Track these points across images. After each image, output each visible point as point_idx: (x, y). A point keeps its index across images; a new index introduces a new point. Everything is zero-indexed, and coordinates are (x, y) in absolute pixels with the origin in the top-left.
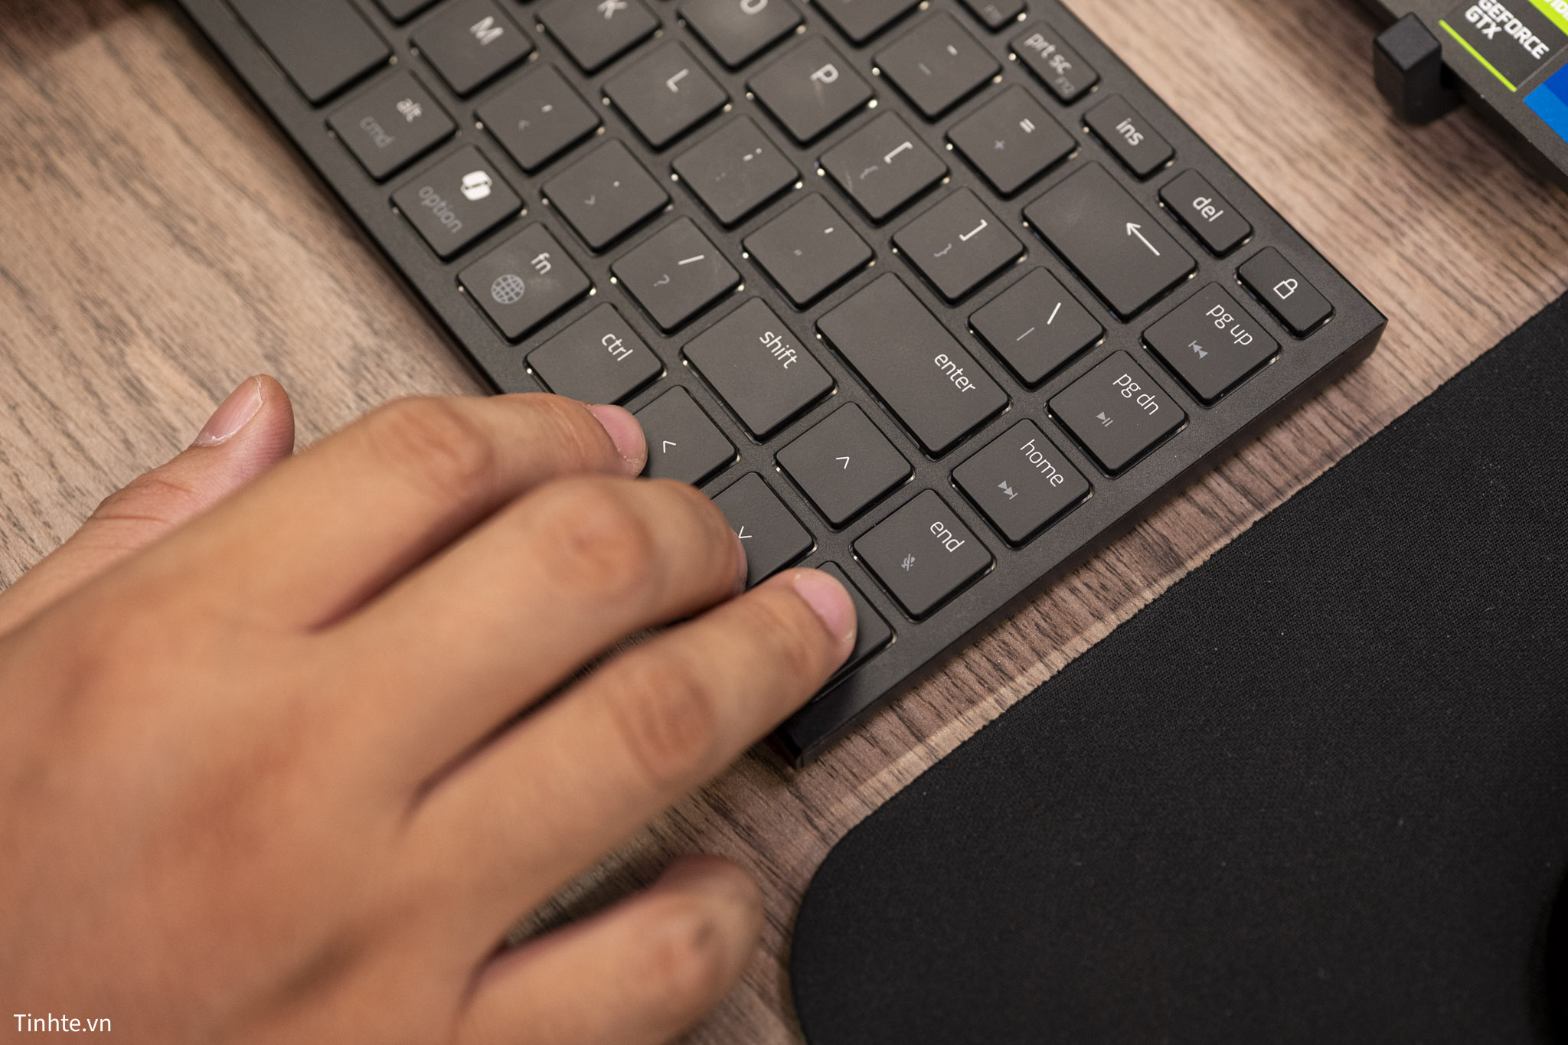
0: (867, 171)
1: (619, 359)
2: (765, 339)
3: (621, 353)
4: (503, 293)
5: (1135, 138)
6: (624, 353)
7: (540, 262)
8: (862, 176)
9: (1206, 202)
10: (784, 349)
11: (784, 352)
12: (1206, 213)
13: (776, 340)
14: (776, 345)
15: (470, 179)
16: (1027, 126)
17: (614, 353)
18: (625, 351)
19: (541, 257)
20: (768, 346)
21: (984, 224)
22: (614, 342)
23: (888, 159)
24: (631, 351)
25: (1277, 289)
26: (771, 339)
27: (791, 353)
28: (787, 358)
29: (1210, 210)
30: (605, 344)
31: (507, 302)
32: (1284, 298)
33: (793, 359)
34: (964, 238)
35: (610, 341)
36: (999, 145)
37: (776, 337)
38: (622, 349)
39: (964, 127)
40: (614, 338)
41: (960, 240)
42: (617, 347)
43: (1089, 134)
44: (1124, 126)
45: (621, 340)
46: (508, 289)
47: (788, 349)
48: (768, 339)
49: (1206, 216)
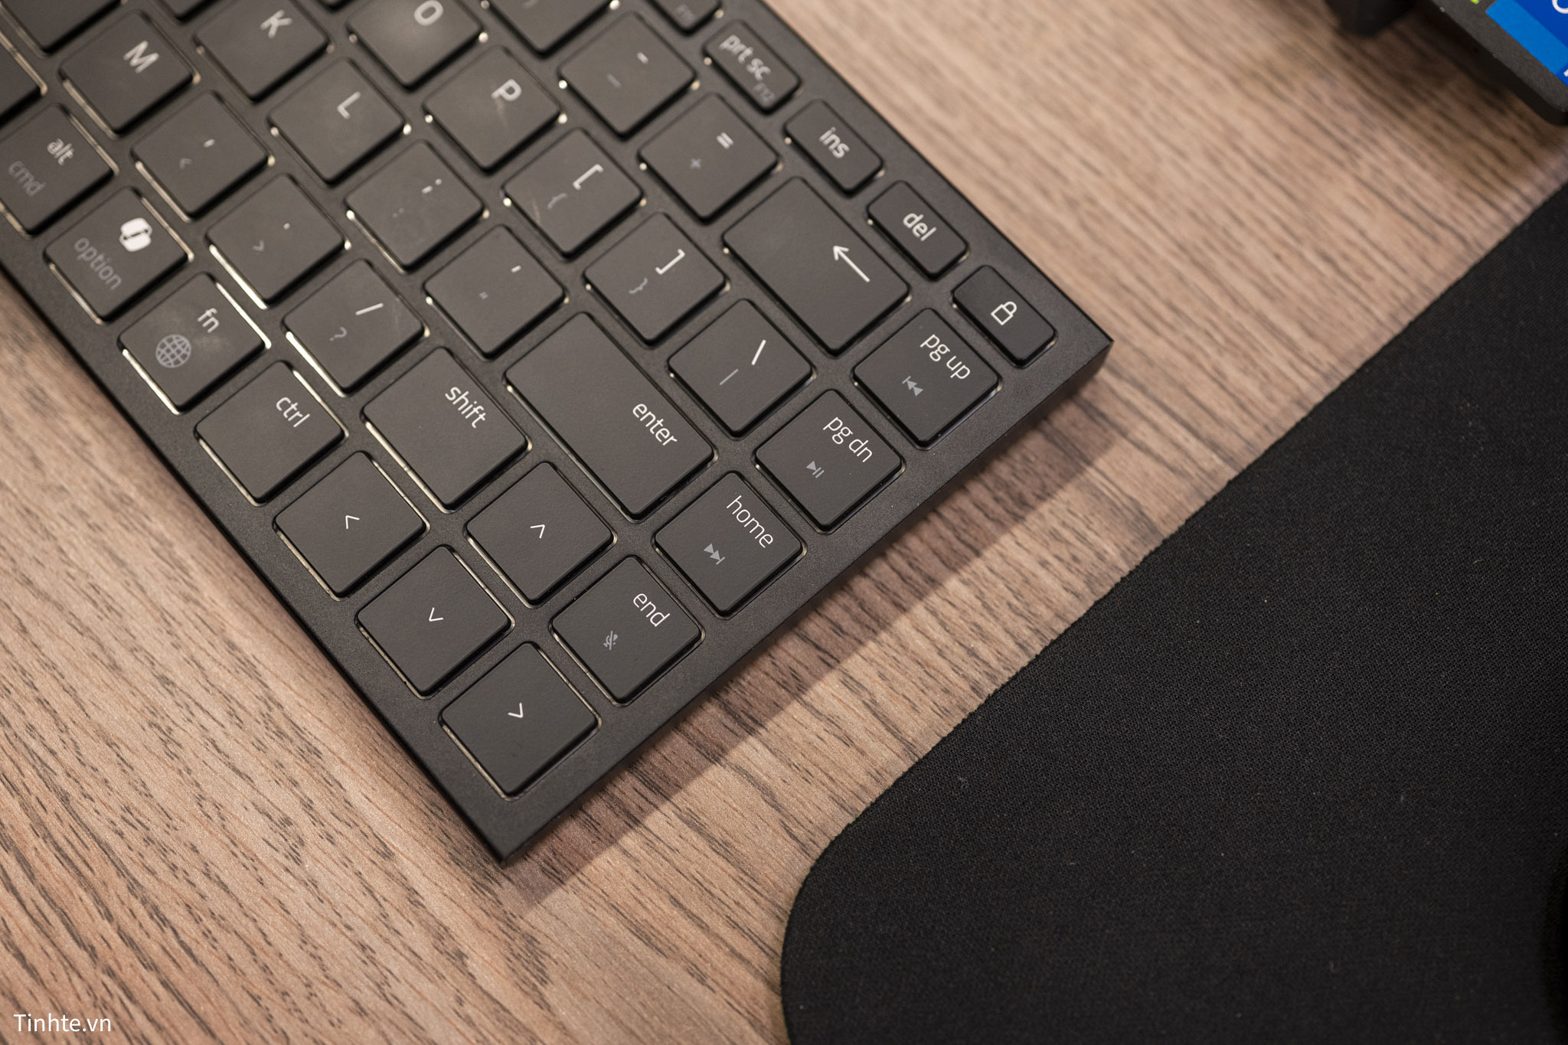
0: (555, 199)
1: (295, 426)
2: (451, 396)
3: (298, 419)
4: (168, 356)
5: (840, 150)
6: (301, 418)
7: (208, 318)
8: (550, 206)
9: (918, 219)
10: (471, 406)
11: (471, 410)
12: (918, 231)
13: (463, 397)
14: (463, 401)
15: (128, 228)
16: (725, 141)
17: (290, 419)
18: (301, 416)
19: (208, 313)
20: (454, 403)
21: (682, 254)
22: (289, 406)
23: (577, 185)
24: (308, 416)
25: (996, 314)
26: (458, 396)
27: (479, 410)
28: (475, 416)
29: (922, 228)
30: (280, 409)
31: (173, 366)
32: (1002, 323)
33: (482, 417)
34: (660, 271)
35: (285, 406)
36: (696, 164)
37: (463, 393)
38: (298, 414)
39: (657, 144)
40: (289, 401)
41: (657, 274)
42: (292, 412)
43: (791, 145)
44: (829, 137)
45: (296, 404)
46: (173, 351)
47: (475, 406)
48: (456, 395)
49: (917, 235)
